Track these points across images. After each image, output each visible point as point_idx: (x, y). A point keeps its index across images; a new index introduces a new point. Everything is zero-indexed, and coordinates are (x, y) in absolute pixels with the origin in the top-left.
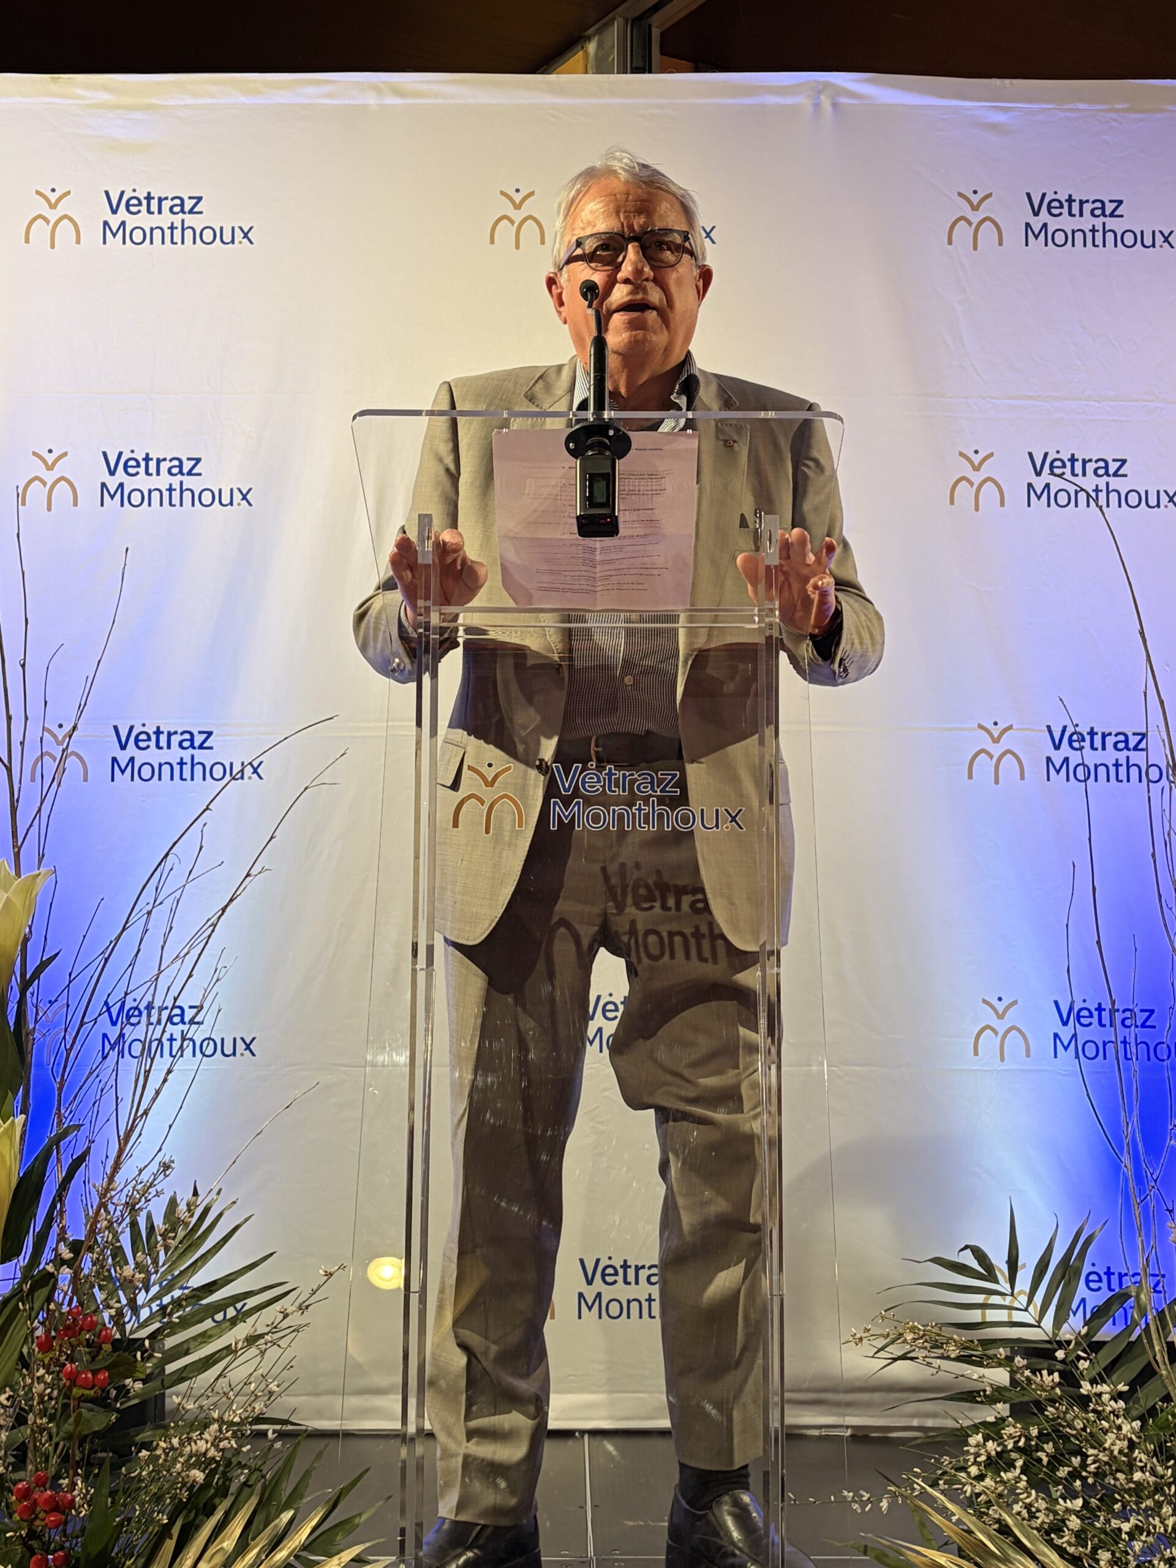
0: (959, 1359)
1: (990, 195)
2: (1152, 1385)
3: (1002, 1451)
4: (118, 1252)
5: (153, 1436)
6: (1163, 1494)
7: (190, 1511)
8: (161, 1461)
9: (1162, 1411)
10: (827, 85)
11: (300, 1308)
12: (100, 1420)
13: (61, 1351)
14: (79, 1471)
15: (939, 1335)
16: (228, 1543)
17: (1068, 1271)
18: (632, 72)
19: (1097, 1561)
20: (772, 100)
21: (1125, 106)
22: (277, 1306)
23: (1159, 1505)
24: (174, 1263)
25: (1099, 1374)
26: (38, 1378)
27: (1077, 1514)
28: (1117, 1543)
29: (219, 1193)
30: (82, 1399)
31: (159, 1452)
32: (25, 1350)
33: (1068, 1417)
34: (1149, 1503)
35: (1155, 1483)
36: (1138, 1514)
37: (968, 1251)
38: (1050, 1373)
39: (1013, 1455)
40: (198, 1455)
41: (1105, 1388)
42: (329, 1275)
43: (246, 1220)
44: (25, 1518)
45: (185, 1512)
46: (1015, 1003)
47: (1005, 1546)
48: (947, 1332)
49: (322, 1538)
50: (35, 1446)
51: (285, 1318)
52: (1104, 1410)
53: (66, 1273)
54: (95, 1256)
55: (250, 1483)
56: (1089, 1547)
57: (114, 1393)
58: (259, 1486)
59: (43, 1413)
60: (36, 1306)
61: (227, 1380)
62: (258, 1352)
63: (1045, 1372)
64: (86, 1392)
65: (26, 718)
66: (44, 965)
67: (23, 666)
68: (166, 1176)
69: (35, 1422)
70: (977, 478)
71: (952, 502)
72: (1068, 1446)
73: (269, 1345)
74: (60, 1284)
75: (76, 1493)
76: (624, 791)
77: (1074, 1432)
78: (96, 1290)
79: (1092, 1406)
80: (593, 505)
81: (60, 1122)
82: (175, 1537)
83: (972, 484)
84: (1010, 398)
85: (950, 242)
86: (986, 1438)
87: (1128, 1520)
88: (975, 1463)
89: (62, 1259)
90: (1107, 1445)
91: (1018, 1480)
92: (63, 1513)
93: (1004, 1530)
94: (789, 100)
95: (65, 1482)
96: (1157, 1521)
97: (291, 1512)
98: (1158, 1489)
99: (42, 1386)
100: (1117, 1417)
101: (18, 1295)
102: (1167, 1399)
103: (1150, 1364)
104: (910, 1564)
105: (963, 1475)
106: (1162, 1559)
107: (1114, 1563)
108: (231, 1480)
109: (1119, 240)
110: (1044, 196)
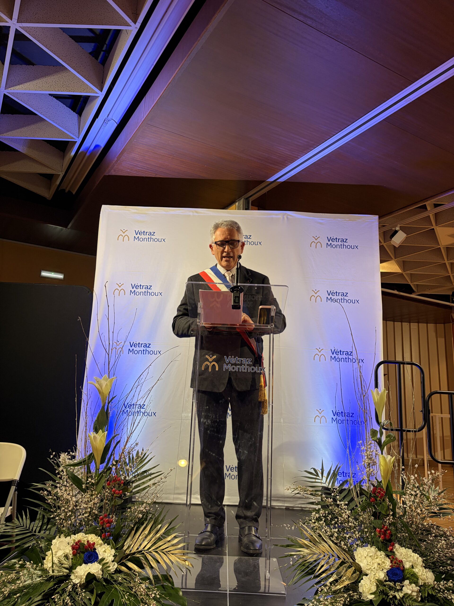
0: (310, 494)
1: (319, 237)
2: (353, 503)
3: (320, 517)
4: (126, 463)
5: (131, 506)
6: (356, 529)
7: (138, 524)
8: (132, 512)
9: (355, 509)
10: (286, 214)
11: (165, 477)
12: (120, 502)
13: (112, 485)
14: (114, 514)
16: (146, 532)
17: (335, 474)
18: (245, 209)
19: (341, 544)
20: (274, 216)
21: (349, 220)
22: (160, 477)
23: (355, 531)
24: (138, 465)
25: (341, 499)
26: (107, 491)
27: (336, 532)
28: (345, 540)
29: (148, 450)
30: (116, 497)
31: (132, 510)
32: (105, 485)
33: (334, 509)
34: (353, 531)
35: (354, 526)
36: (350, 533)
37: (313, 469)
39: (322, 518)
40: (141, 511)
41: (343, 503)
42: (171, 470)
43: (154, 457)
44: (102, 524)
46: (323, 410)
47: (320, 540)
48: (307, 488)
49: (167, 532)
50: (105, 507)
51: (161, 479)
52: (342, 508)
53: (114, 467)
54: (121, 464)
55: (152, 517)
56: (339, 541)
57: (123, 495)
58: (154, 519)
59: (107, 500)
60: (107, 475)
61: (148, 493)
62: (155, 487)
63: (329, 498)
64: (117, 495)
66: (113, 398)
67: (113, 332)
68: (137, 446)
69: (105, 502)
71: (311, 300)
72: (334, 516)
73: (158, 485)
74: (113, 470)
75: (113, 519)
76: (240, 363)
77: (336, 513)
78: (120, 472)
79: (340, 507)
80: (235, 303)
81: (115, 433)
82: (135, 530)
83: (315, 297)
84: (323, 279)
85: (311, 247)
86: (316, 513)
87: (348, 535)
88: (314, 519)
89: (113, 464)
90: (343, 516)
91: (323, 524)
92: (110, 524)
93: (320, 536)
94: (278, 216)
95: (111, 516)
96: (354, 535)
97: (161, 525)
98: (355, 527)
99: (107, 493)
100: (345, 510)
101: (103, 472)
102: (356, 506)
103: (352, 497)
104: (299, 543)
105: (311, 522)
106: (356, 544)
107: (345, 545)
108: (148, 517)
109: (347, 247)
110: (331, 237)
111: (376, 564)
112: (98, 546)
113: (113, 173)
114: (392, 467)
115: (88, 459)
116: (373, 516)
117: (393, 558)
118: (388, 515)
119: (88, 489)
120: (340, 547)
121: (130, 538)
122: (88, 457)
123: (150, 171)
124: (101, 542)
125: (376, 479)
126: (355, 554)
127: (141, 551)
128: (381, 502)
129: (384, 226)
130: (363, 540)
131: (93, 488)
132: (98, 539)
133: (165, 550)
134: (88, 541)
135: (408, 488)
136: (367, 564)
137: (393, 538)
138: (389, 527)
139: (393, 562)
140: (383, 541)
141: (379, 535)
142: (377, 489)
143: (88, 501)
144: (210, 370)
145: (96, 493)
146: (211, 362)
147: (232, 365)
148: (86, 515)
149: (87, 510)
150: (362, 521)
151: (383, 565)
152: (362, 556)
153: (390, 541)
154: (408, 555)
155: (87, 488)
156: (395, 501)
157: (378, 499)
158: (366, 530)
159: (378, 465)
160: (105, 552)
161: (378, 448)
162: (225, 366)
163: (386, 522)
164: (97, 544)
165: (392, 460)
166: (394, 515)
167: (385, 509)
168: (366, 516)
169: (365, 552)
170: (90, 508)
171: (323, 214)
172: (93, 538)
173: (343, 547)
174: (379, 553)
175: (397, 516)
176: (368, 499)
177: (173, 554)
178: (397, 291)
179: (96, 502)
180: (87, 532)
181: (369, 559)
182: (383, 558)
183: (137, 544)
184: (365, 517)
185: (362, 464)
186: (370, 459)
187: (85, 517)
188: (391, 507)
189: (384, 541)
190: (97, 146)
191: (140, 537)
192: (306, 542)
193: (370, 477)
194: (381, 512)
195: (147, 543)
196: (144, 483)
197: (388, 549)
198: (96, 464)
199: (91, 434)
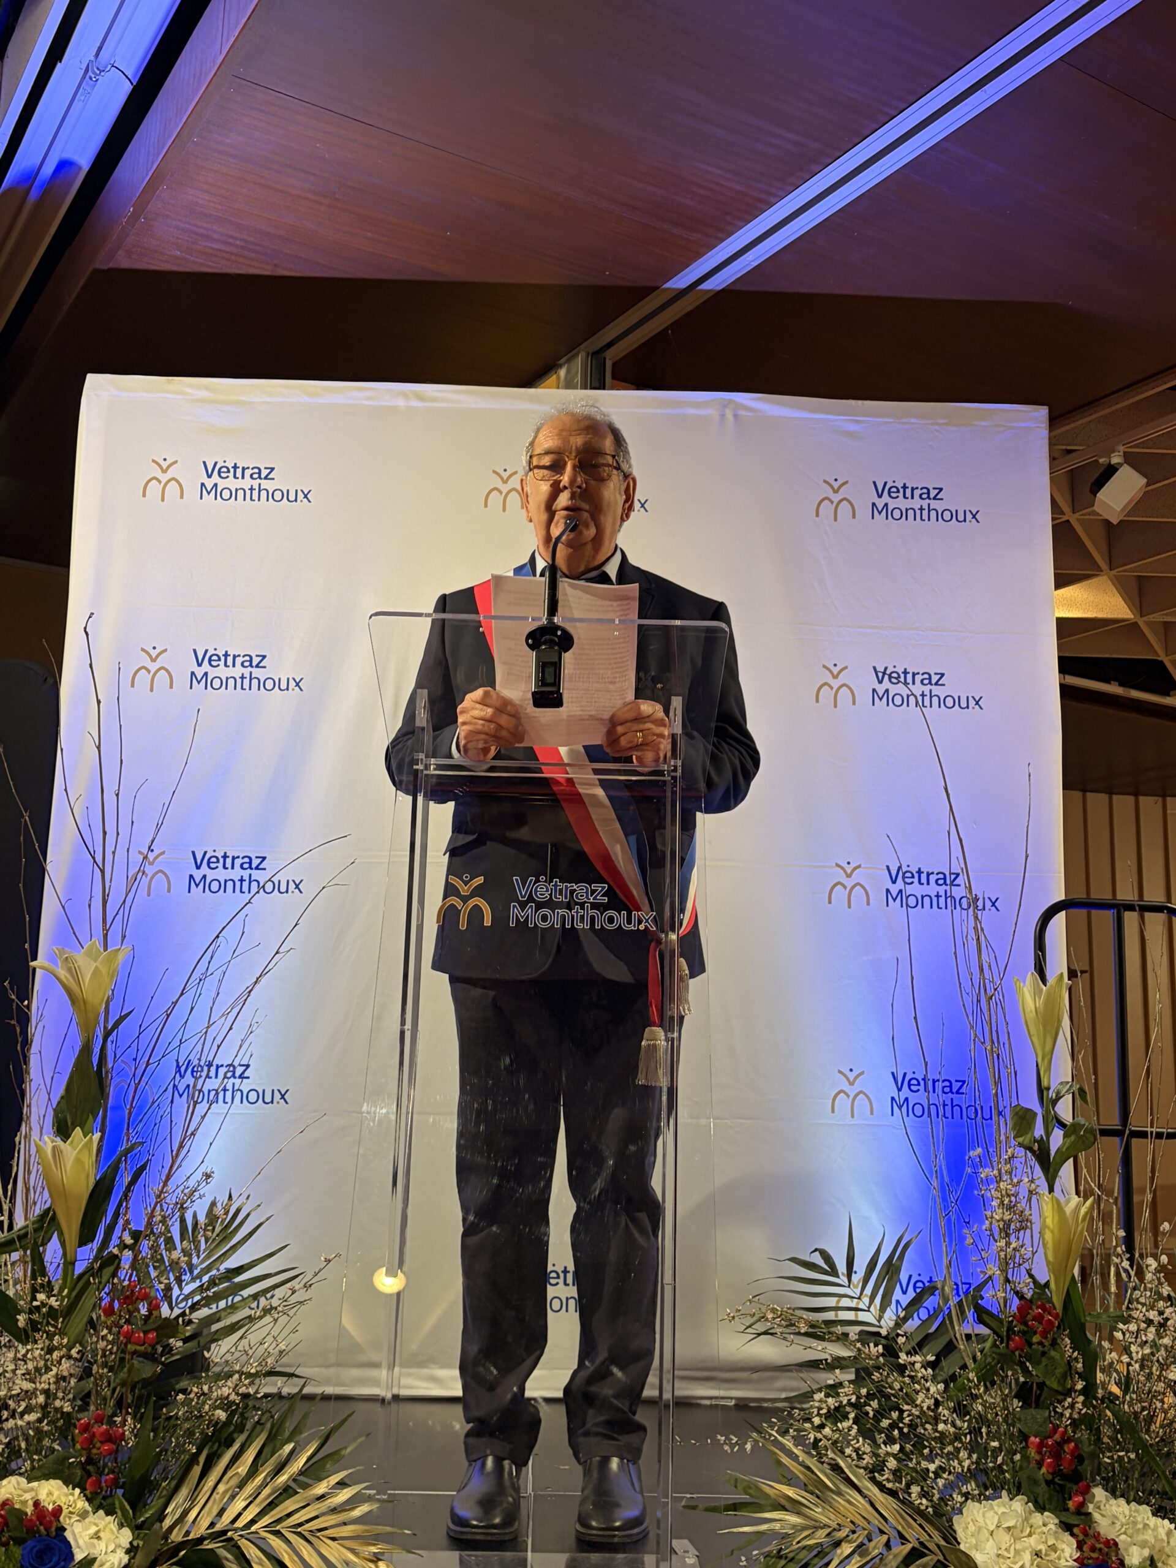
0: (806, 1334)
1: (846, 482)
2: (953, 1357)
3: (839, 1406)
4: (169, 1241)
5: (189, 1385)
6: (961, 1442)
7: (214, 1444)
8: (193, 1403)
9: (960, 1377)
10: (730, 401)
11: (305, 1286)
12: (148, 1370)
13: (120, 1316)
14: (130, 1410)
15: (792, 1315)
16: (242, 1468)
17: (892, 1268)
18: (591, 389)
19: (910, 1494)
20: (691, 411)
21: (945, 421)
22: (289, 1285)
23: (958, 1450)
24: (212, 1251)
25: (914, 1348)
26: (103, 1336)
27: (895, 1456)
28: (925, 1480)
29: (248, 1198)
30: (135, 1352)
31: (192, 1396)
32: (94, 1316)
33: (889, 1380)
34: (950, 1448)
35: (954, 1433)
36: (942, 1457)
37: (817, 1253)
38: (876, 1345)
39: (848, 1409)
40: (221, 1398)
41: (918, 1358)
42: (328, 1261)
43: (268, 1219)
44: (85, 1446)
45: (210, 1444)
46: (862, 1073)
47: (838, 1482)
48: (798, 1313)
49: (315, 1466)
50: (97, 1390)
51: (293, 1294)
52: (916, 1376)
53: (128, 1254)
54: (151, 1243)
55: (262, 1422)
56: (904, 1483)
57: (160, 1349)
58: (268, 1425)
59: (105, 1365)
60: (104, 1280)
61: (247, 1340)
62: (272, 1319)
63: (872, 1345)
64: (138, 1348)
65: (118, 834)
66: (122, 1019)
67: (117, 795)
68: (207, 1183)
69: (98, 1372)
70: (835, 684)
71: (817, 701)
72: (889, 1403)
73: (281, 1314)
74: (122, 1264)
75: (126, 1428)
76: (566, 898)
77: (893, 1392)
78: (151, 1269)
79: (907, 1373)
80: (544, 684)
81: (128, 1140)
82: (201, 1464)
83: (832, 688)
84: (859, 627)
85: (817, 515)
86: (827, 1395)
87: (934, 1462)
88: (819, 1415)
89: (125, 1244)
90: (918, 1402)
91: (850, 1429)
92: (114, 1443)
93: (836, 1468)
94: (703, 412)
95: (118, 1419)
96: (956, 1463)
97: (292, 1445)
98: (957, 1438)
99: (103, 1341)
100: (927, 1381)
101: (89, 1270)
102: (964, 1367)
103: (951, 1340)
104: (767, 1496)
105: (807, 1425)
106: (960, 1493)
107: (924, 1494)
108: (247, 1419)
109: (940, 516)
110: (885, 484)
111: (1028, 1552)
112: (73, 1520)
113: (123, 262)
114: (1081, 1232)
115: (36, 1230)
116: (1017, 1396)
117: (1086, 1534)
118: (1068, 1392)
119: (38, 1330)
120: (906, 1503)
121: (184, 1492)
122: (34, 1223)
123: (253, 255)
124: (82, 1504)
125: (1031, 1276)
126: (956, 1527)
127: (224, 1532)
128: (1046, 1349)
129: (1069, 452)
130: (985, 1479)
131: (53, 1326)
132: (73, 1494)
133: (307, 1526)
134: (36, 1504)
135: (1138, 1303)
136: (999, 1556)
137: (1087, 1468)
138: (1074, 1432)
139: (1085, 1548)
140: (1050, 1477)
141: (1038, 1457)
142: (1031, 1309)
143: (37, 1369)
144: (463, 925)
145: (65, 1341)
146: (465, 899)
147: (540, 906)
148: (32, 1417)
149: (33, 1402)
150: (980, 1416)
151: (1053, 1556)
152: (980, 1529)
153: (1076, 1477)
154: (1135, 1523)
155: (34, 1326)
156: (1092, 1346)
157: (1036, 1339)
158: (995, 1444)
159: (1036, 1229)
160: (99, 1538)
161: (1038, 1172)
162: (515, 911)
163: (1062, 1415)
164: (71, 1513)
165: (1083, 1210)
166: (1089, 1391)
167: (1059, 1371)
168: (993, 1397)
169: (990, 1514)
170: (46, 1392)
171: (860, 402)
172: (56, 1493)
173: (917, 1502)
174: (1037, 1518)
175: (1100, 1396)
176: (1002, 1343)
177: (333, 1539)
178: (1120, 685)
179: (65, 1374)
180: (37, 1473)
181: (1005, 1538)
182: (1051, 1532)
183: (212, 1507)
184: (993, 1401)
185: (984, 1227)
186: (1010, 1208)
187: (28, 1423)
188: (1080, 1365)
189: (1056, 1480)
190: (64, 165)
191: (221, 1488)
192: (790, 1492)
193: (1010, 1271)
194: (1044, 1383)
195: (244, 1504)
196: (233, 1308)
197: (1070, 1504)
198: (63, 1244)
199: (45, 1143)
